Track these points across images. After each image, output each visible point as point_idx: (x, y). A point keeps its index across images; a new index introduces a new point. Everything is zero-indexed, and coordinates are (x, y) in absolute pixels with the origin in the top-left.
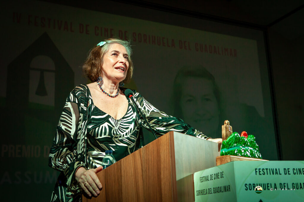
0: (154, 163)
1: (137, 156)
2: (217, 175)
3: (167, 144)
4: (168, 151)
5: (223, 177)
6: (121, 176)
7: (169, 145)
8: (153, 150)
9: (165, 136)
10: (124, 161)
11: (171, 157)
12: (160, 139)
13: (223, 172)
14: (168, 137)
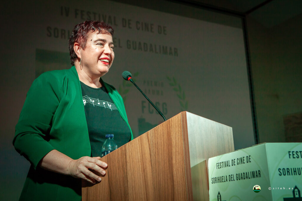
0: (164, 147)
1: (145, 139)
2: (241, 160)
3: (179, 126)
4: (180, 133)
5: (250, 162)
6: (126, 162)
7: (181, 127)
8: (163, 132)
9: (177, 117)
10: (129, 146)
11: (184, 140)
12: (170, 120)
13: (250, 156)
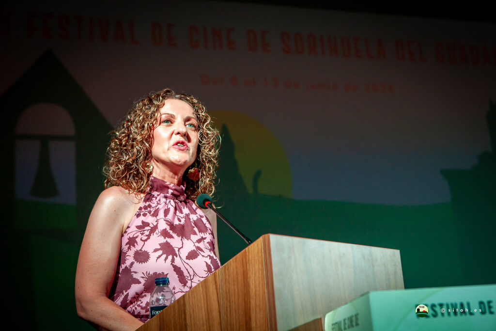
0: (238, 299)
1: (211, 285)
4: (262, 273)
7: (262, 263)
8: (237, 272)
9: (256, 245)
10: (189, 297)
14: (260, 246)
